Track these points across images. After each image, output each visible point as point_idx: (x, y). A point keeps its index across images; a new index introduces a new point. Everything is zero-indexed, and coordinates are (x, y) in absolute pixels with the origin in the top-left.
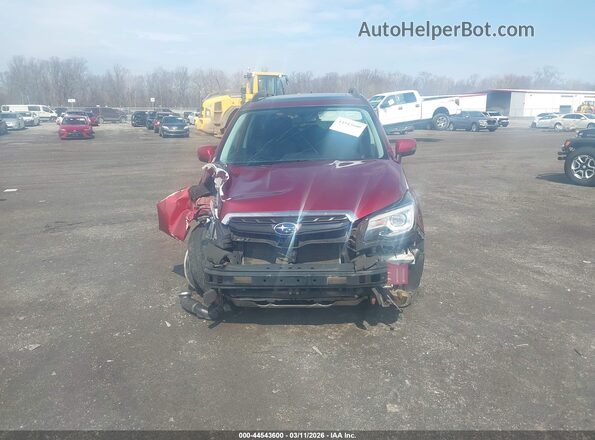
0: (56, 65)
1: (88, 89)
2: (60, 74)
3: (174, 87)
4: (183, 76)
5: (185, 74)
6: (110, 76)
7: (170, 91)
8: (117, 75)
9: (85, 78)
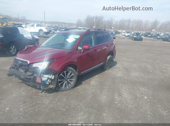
0: (97, 17)
1: (103, 24)
2: (97, 20)
3: (126, 24)
4: (129, 21)
5: (130, 20)
6: (109, 20)
7: (125, 25)
8: (111, 20)
9: (103, 21)
